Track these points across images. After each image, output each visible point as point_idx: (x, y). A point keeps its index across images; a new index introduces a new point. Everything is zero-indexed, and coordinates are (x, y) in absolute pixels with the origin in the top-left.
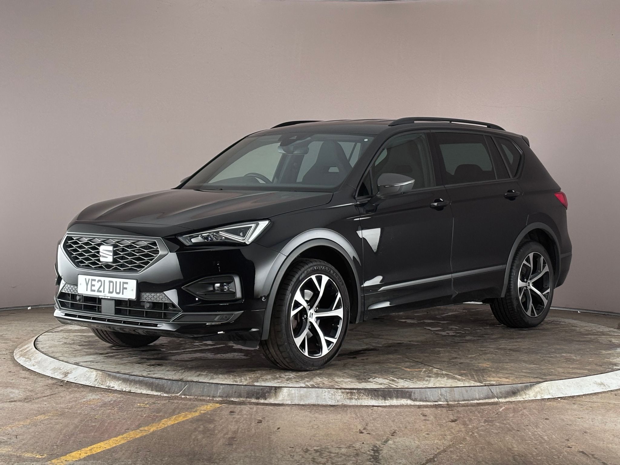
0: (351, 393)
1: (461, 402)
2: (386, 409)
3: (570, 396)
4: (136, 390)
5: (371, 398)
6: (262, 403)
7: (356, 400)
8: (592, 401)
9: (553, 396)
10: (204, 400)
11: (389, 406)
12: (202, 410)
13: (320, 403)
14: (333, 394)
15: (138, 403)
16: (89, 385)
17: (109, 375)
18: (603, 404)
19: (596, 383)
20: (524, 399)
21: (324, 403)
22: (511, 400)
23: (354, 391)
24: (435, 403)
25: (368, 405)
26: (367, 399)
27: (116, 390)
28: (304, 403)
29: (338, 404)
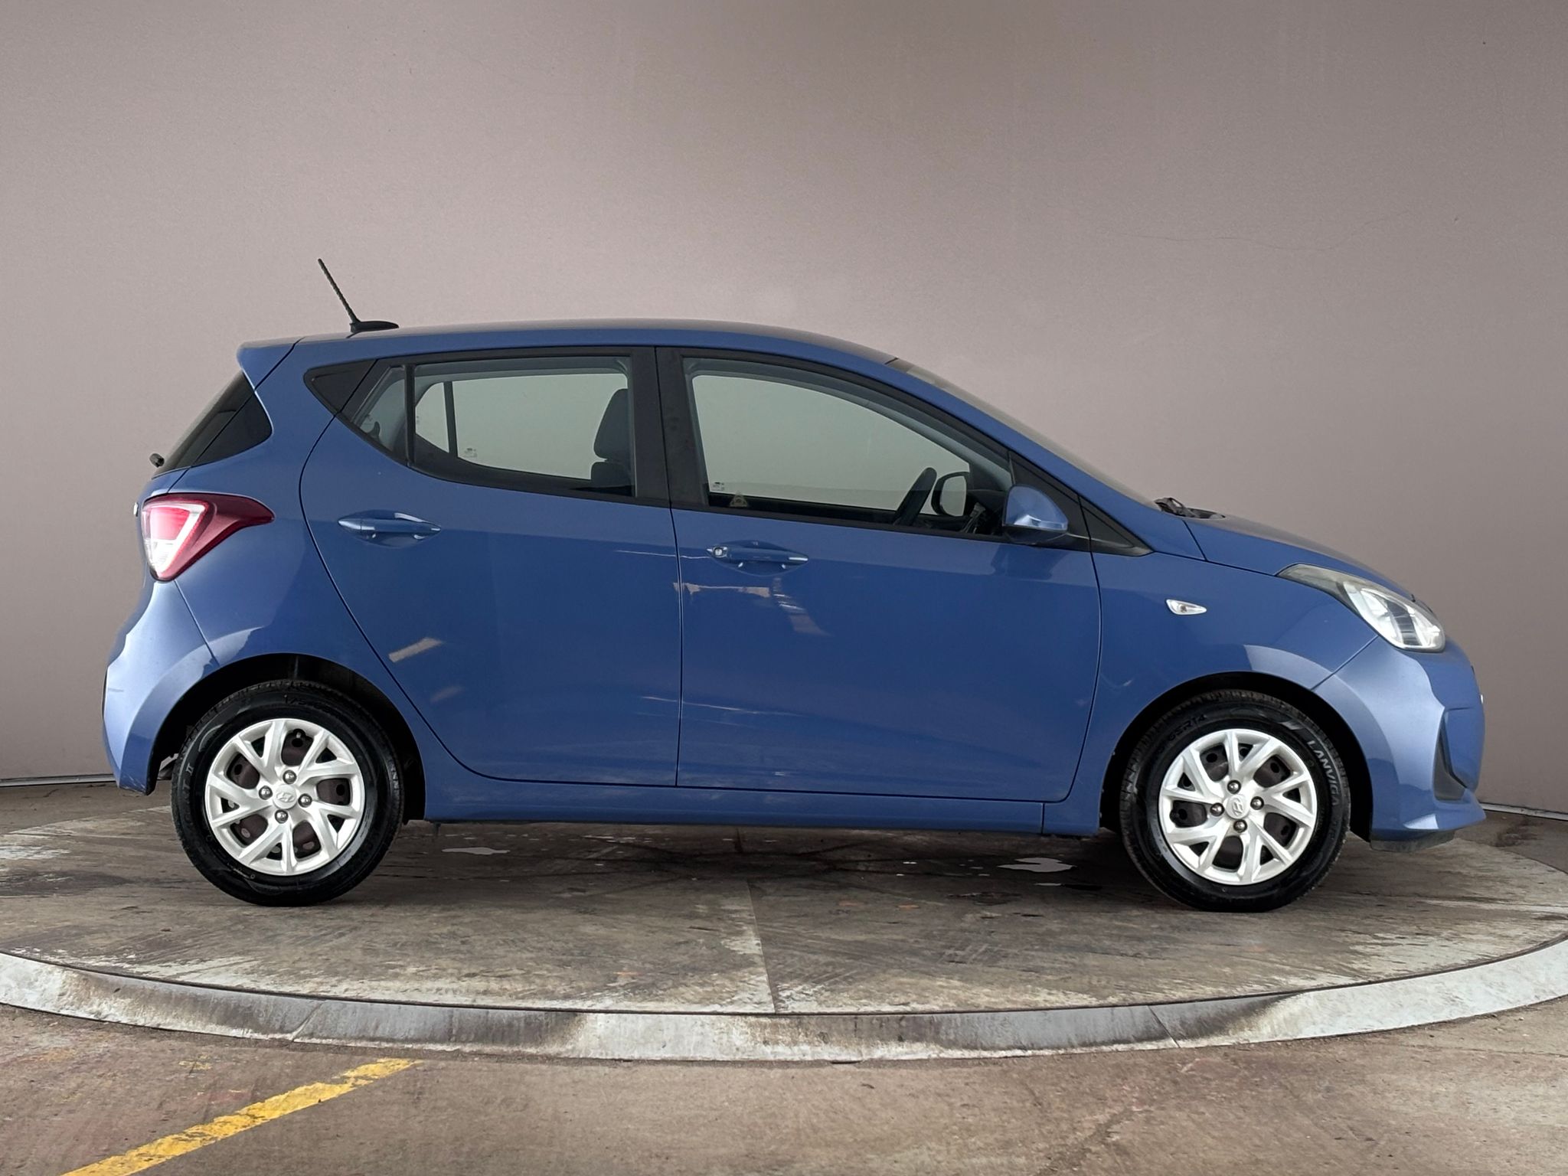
0: (774, 1026)
1: (1075, 1051)
3: (1370, 1030)
4: (176, 1022)
5: (829, 1040)
7: (787, 1045)
8: (1430, 1044)
9: (1325, 1032)
10: (367, 1049)
11: (878, 1061)
12: (362, 1078)
13: (688, 1055)
14: (725, 1030)
15: (180, 1060)
16: (43, 1009)
17: (99, 984)
18: (1461, 1054)
20: (1246, 1039)
21: (699, 1055)
22: (1212, 1044)
23: (783, 1021)
25: (820, 1059)
26: (817, 1043)
27: (118, 1022)
28: (643, 1057)
29: (737, 1058)
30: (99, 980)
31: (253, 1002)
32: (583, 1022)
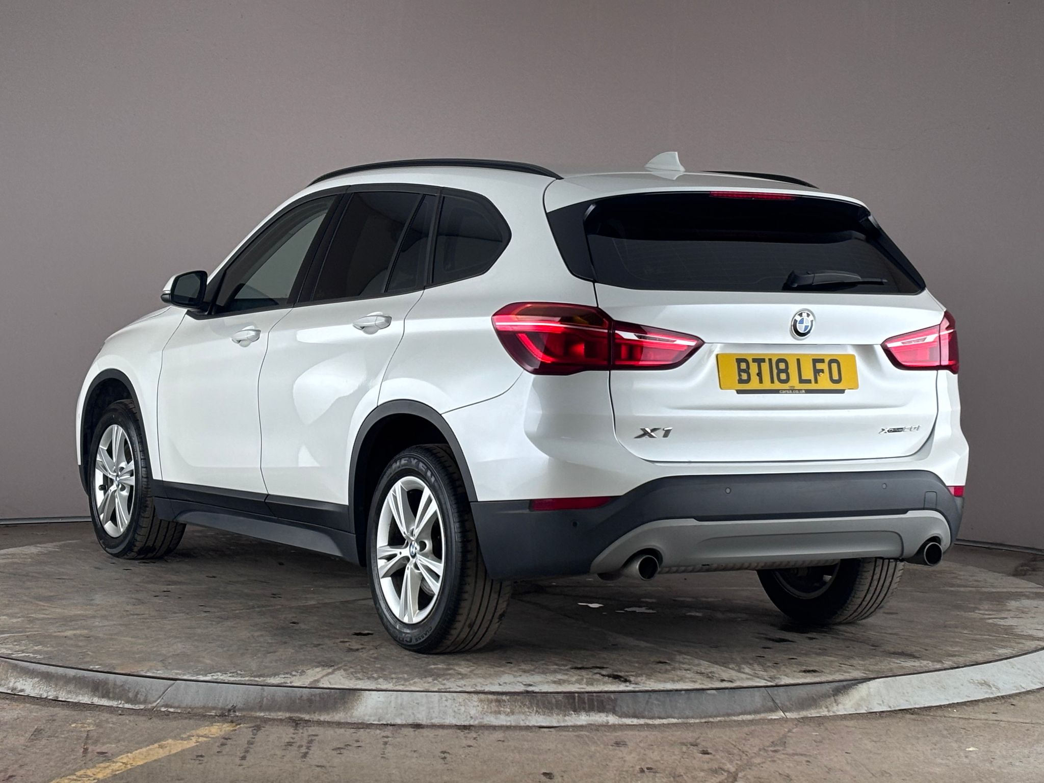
0: (498, 701)
1: (711, 720)
2: (564, 733)
3: (922, 706)
4: (69, 696)
5: (537, 711)
6: (321, 721)
7: (507, 715)
8: (967, 717)
9: (890, 707)
10: (205, 716)
11: (571, 726)
12: (202, 736)
13: (436, 721)
14: (462, 704)
15: (72, 723)
17: (15, 667)
18: (987, 723)
19: (972, 682)
20: (834, 712)
21: (444, 721)
22: (810, 716)
23: (504, 697)
24: (661, 720)
25: (530, 725)
26: (528, 714)
27: (28, 696)
28: (404, 722)
29: (472, 723)
30: (16, 666)
31: (125, 682)
32: (361, 697)
